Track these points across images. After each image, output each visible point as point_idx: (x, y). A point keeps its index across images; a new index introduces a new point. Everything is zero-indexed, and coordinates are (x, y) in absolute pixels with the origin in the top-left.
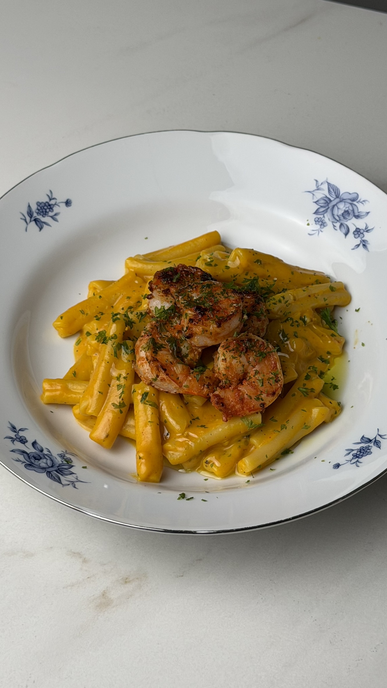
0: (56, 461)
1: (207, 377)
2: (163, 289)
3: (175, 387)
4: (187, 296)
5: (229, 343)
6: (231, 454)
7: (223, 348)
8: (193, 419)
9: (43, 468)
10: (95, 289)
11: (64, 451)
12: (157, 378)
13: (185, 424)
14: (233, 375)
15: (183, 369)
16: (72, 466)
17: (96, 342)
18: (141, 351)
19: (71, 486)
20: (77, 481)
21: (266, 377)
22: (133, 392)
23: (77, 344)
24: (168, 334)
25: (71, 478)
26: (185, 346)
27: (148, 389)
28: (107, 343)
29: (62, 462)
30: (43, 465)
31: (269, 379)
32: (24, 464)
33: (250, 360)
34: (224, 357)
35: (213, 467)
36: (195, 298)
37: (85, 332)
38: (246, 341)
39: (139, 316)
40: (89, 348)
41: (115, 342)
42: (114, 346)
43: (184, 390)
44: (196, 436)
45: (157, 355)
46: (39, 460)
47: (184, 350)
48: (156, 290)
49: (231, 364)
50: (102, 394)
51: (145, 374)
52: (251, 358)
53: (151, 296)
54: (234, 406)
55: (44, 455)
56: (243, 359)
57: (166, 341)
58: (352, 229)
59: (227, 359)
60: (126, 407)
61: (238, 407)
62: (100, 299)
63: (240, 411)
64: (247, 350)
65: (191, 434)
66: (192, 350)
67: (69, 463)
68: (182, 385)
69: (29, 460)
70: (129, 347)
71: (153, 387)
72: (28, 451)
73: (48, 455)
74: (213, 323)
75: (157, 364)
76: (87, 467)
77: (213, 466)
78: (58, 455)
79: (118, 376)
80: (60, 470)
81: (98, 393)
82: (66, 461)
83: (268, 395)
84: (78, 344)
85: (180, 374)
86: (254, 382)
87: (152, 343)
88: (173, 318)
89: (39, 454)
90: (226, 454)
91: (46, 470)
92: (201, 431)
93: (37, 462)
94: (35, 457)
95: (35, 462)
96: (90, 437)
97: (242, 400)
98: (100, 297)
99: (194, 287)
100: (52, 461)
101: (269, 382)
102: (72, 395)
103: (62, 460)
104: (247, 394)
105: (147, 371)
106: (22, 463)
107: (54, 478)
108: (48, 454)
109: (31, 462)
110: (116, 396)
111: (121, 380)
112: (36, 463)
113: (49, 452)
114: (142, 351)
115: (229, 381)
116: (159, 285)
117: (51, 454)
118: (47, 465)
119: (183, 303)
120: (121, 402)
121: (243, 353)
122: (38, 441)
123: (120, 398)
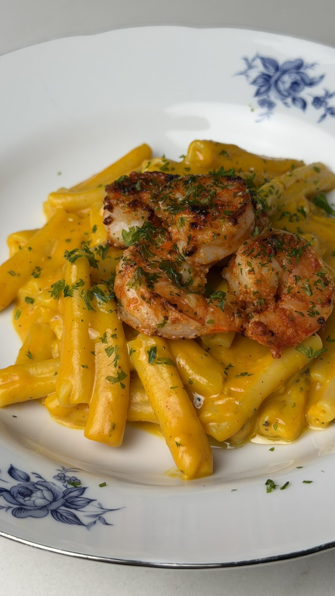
0: (57, 488)
1: (232, 303)
2: (128, 202)
3: (196, 327)
4: (169, 199)
5: (251, 246)
6: (294, 403)
7: (245, 255)
8: (226, 369)
9: (43, 508)
10: (17, 242)
11: (61, 469)
12: (166, 321)
13: (221, 379)
14: (268, 290)
15: (198, 300)
16: (84, 489)
17: (52, 299)
18: (128, 290)
19: (99, 524)
20: (104, 512)
21: (311, 283)
22: (131, 353)
23: (16, 317)
24: (156, 258)
25: (91, 509)
26: (185, 269)
27: (152, 342)
28: (73, 294)
29: (66, 487)
30: (40, 502)
31: (315, 284)
32: (10, 511)
33: (283, 264)
34: (251, 266)
35: (279, 429)
36: (181, 199)
37: (22, 299)
38: (271, 239)
39: (99, 251)
40: (43, 311)
41: (83, 290)
42: (83, 296)
43: (208, 328)
44: (242, 391)
45: (154, 289)
46: (30, 495)
47: (185, 274)
48: (119, 205)
49: (261, 275)
50: (87, 367)
51: (144, 321)
52: (283, 261)
53: (110, 220)
54: (284, 333)
55: (34, 484)
56: (275, 264)
57: (158, 269)
58: (309, 100)
59: (254, 270)
60: (128, 376)
61: (290, 332)
62: (30, 251)
63: (294, 337)
64: (276, 251)
65: (232, 389)
66: (196, 273)
67: (78, 486)
68: (204, 321)
69: (14, 501)
70: (105, 292)
71: (161, 336)
72: (8, 487)
73: (41, 483)
74: (224, 222)
75: (161, 301)
76: (107, 484)
77: (277, 428)
78: (55, 479)
79: (103, 337)
80: (69, 501)
81: (82, 368)
82: (72, 484)
83: (323, 305)
84: (19, 316)
85: (196, 307)
86: (299, 292)
87: (142, 275)
88: (155, 236)
89: (27, 486)
90: (286, 404)
91: (48, 510)
92: (246, 381)
93: (29, 500)
94: (21, 492)
95: (25, 501)
96: (87, 436)
97: (292, 320)
98: (30, 248)
99: (173, 186)
100: (50, 490)
101: (317, 288)
102: (40, 383)
103: (65, 484)
104: (296, 312)
105: (146, 316)
106: (7, 510)
107: (67, 518)
108: (39, 481)
109: (19, 503)
110: (108, 366)
111: (108, 341)
112: (28, 502)
113: (40, 477)
114: (131, 289)
115: (264, 300)
116: (120, 198)
117: (43, 480)
118: (45, 500)
119: (167, 210)
120: (120, 372)
121: (272, 255)
122: (16, 466)
123: (115, 366)
